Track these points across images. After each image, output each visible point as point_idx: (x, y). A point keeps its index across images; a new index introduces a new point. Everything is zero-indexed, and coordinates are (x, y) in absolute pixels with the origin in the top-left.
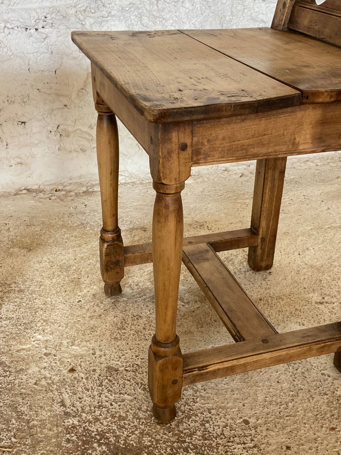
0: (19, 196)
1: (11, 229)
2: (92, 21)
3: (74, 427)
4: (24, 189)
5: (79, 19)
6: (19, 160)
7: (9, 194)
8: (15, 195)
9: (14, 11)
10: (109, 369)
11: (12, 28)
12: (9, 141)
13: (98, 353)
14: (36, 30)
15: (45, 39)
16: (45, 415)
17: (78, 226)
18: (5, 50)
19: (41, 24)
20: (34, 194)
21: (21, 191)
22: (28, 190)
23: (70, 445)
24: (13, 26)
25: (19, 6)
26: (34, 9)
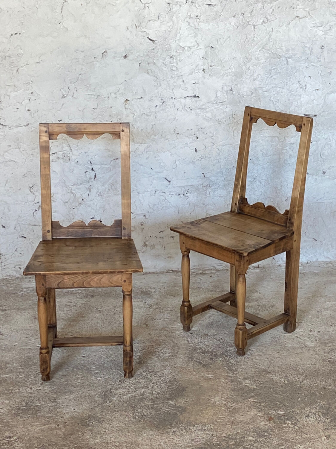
0: (168, 273)
1: (165, 288)
2: (210, 190)
3: (191, 346)
4: (171, 270)
5: (204, 190)
6: (169, 255)
7: (163, 272)
8: (167, 273)
9: (174, 187)
10: (205, 334)
11: (173, 195)
12: (166, 246)
13: (201, 330)
14: (184, 195)
15: (187, 199)
16: (182, 343)
17: (197, 288)
18: (169, 204)
19: (186, 192)
20: (176, 273)
21: (169, 271)
22: (172, 271)
23: (190, 349)
24: (173, 194)
25: (177, 186)
26: (183, 187)
